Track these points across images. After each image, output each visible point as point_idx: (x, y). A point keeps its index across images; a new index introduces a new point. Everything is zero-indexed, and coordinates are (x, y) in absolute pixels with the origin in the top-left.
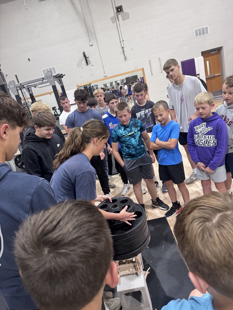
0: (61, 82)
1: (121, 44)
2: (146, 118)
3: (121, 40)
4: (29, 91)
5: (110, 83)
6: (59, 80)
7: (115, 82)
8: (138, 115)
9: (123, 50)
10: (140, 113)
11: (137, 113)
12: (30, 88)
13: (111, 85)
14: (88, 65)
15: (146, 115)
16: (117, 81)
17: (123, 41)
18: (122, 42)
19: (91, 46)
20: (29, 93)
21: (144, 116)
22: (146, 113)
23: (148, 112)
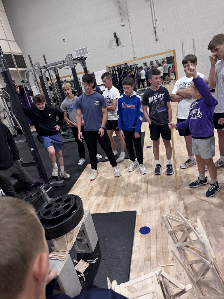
0: (84, 64)
1: (153, 24)
2: (158, 103)
3: (154, 20)
4: (55, 72)
5: (151, 62)
6: (83, 62)
7: (156, 61)
8: (150, 99)
9: (155, 30)
10: (153, 97)
11: (150, 97)
12: (56, 69)
13: (151, 65)
14: (118, 46)
15: (158, 99)
16: (158, 61)
17: (156, 20)
18: (154, 22)
19: (123, 26)
20: (55, 74)
21: (156, 101)
22: (158, 98)
23: (160, 97)
